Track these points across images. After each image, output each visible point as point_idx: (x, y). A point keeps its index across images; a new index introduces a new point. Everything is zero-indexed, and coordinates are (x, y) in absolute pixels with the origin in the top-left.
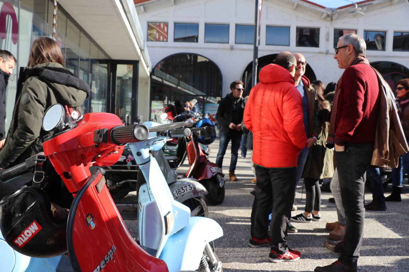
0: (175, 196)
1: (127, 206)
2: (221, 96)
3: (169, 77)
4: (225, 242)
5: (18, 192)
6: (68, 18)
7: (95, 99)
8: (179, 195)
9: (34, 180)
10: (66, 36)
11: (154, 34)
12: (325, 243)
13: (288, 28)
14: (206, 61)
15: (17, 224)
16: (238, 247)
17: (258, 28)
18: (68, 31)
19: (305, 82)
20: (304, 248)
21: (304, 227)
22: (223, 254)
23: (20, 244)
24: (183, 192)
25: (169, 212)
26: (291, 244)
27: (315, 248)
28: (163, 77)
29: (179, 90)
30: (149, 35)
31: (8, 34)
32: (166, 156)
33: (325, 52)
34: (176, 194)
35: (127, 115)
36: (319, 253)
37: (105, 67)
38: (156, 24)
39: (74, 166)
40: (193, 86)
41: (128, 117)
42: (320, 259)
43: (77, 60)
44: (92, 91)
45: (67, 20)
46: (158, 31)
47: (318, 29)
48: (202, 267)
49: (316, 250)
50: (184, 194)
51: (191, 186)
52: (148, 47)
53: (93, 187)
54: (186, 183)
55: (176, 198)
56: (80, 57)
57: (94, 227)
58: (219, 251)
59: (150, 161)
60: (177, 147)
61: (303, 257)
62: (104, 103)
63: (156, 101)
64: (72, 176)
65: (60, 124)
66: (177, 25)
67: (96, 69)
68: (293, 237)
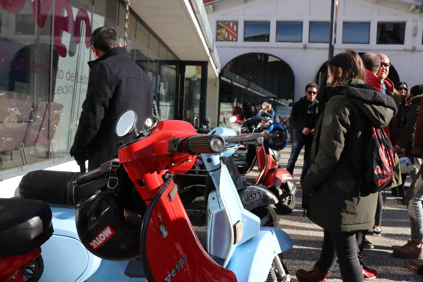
0: (244, 203)
1: (195, 211)
2: (293, 99)
3: (238, 78)
4: (294, 254)
5: (94, 196)
6: (138, 20)
7: (163, 100)
8: (248, 202)
9: (108, 185)
10: (136, 38)
11: (223, 33)
12: (406, 263)
13: (368, 24)
14: (277, 61)
15: (92, 227)
16: (308, 260)
17: (334, 26)
18: (137, 33)
19: (388, 85)
20: (381, 267)
21: (382, 243)
22: (292, 267)
23: (95, 246)
24: (251, 200)
25: (239, 221)
26: (367, 261)
27: (394, 267)
28: (232, 79)
29: (249, 91)
30: (218, 34)
31: (82, 37)
32: (235, 160)
33: (411, 49)
34: (244, 201)
35: (196, 118)
36: (399, 273)
37: (174, 68)
38: (225, 23)
39: (148, 174)
40: (264, 88)
41: (197, 120)
42: (399, 280)
43: (146, 61)
44: (161, 93)
45: (136, 23)
46: (227, 30)
47: (404, 24)
48: (270, 279)
49: (394, 270)
50: (253, 201)
51: (261, 193)
52: (217, 47)
53: (166, 195)
54: (255, 190)
55: (246, 206)
56: (149, 58)
57: (166, 236)
58: (287, 263)
59: (220, 168)
60: (246, 152)
61: (379, 276)
62: (172, 105)
63: (224, 103)
64: (145, 184)
65: (133, 130)
66: (247, 24)
67: (165, 70)
68: (369, 253)
